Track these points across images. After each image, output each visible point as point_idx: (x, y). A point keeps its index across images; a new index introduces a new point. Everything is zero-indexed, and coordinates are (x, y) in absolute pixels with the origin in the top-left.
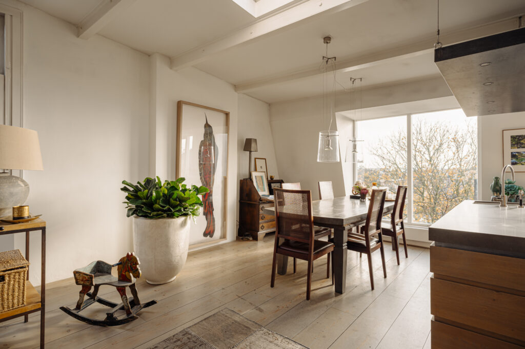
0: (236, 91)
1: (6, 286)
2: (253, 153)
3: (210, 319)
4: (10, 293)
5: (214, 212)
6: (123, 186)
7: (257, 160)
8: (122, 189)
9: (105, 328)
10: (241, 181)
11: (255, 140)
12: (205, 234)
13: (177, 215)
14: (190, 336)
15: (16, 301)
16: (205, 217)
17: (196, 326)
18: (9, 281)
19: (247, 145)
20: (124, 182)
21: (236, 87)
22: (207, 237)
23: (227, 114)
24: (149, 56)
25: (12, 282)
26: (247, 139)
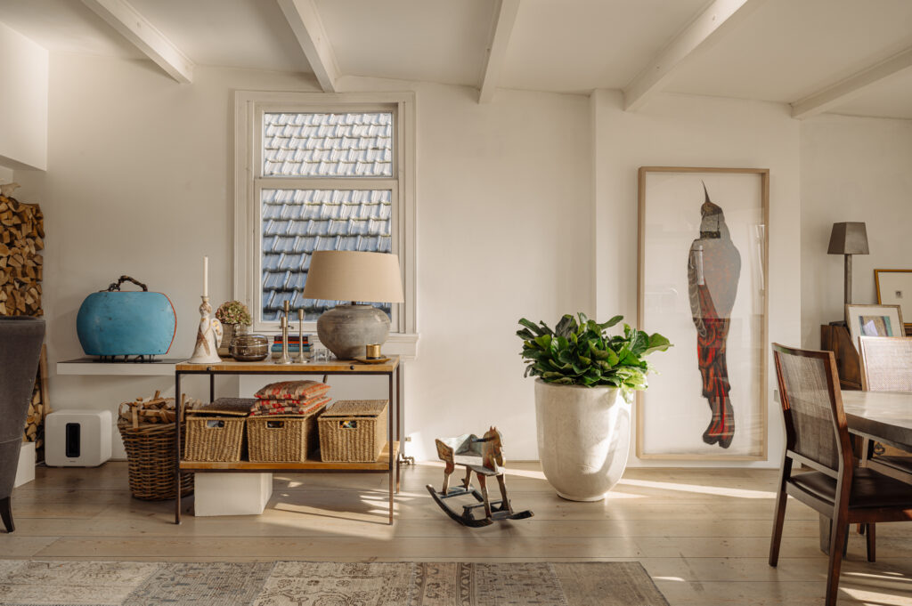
0: (792, 115)
1: (358, 432)
2: (856, 259)
3: (596, 566)
4: (362, 444)
5: (730, 393)
6: (522, 327)
7: (880, 275)
8: (519, 333)
9: (461, 526)
10: (823, 326)
11: (861, 227)
12: (708, 438)
13: (588, 382)
14: (544, 571)
15: (367, 454)
16: (706, 400)
17: (568, 565)
18: (361, 429)
19: (838, 239)
20: (522, 321)
21: (793, 107)
22: (714, 443)
23: (764, 175)
24: (589, 96)
25: (363, 431)
26: (835, 225)
